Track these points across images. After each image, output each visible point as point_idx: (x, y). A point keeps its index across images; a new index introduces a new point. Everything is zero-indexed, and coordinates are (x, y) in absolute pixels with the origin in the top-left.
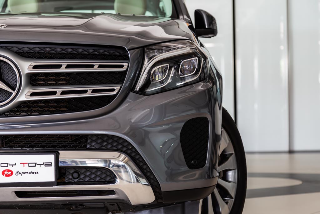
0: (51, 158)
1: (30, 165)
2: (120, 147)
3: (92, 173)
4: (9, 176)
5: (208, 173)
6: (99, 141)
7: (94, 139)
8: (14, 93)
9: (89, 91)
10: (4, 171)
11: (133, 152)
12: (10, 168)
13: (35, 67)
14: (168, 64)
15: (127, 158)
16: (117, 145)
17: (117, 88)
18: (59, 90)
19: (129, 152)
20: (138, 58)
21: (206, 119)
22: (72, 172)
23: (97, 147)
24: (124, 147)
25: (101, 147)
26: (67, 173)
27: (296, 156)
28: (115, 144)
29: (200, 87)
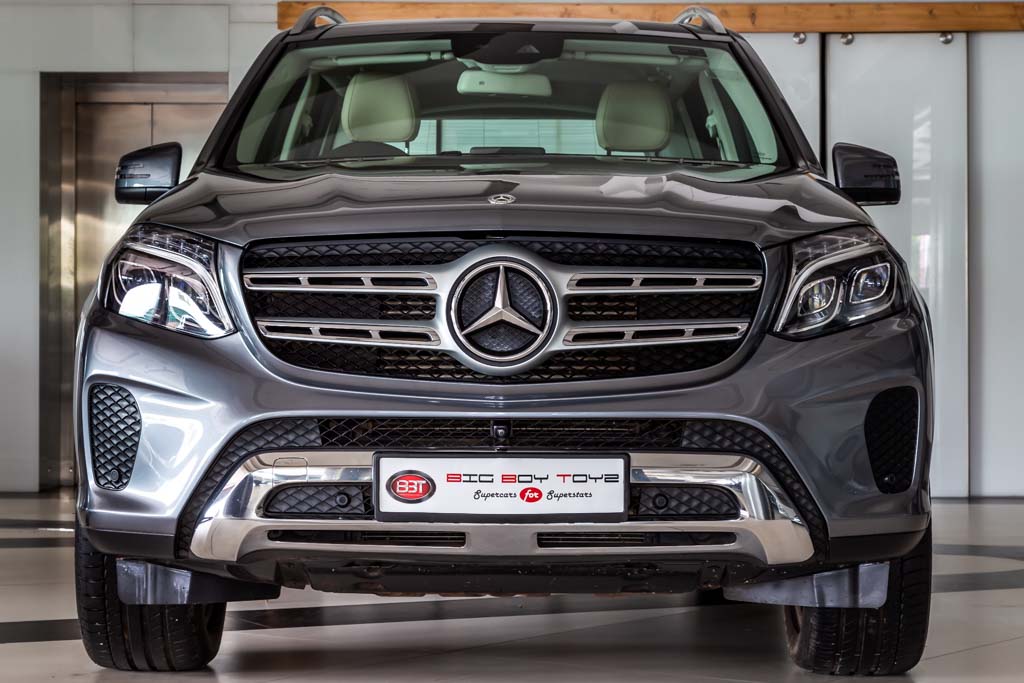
0: (616, 466)
1: (576, 479)
2: (747, 445)
3: (692, 498)
4: (533, 500)
5: (915, 501)
6: (707, 433)
7: (698, 427)
8: (542, 336)
9: (689, 333)
10: (525, 491)
11: (773, 455)
12: (536, 484)
13: (581, 283)
14: (833, 278)
15: (759, 466)
16: (743, 441)
17: (742, 327)
18: (629, 330)
19: (766, 455)
20: (779, 266)
21: (913, 392)
22: (653, 494)
23: (703, 445)
24: (755, 444)
25: (709, 445)
26: (644, 497)
27: (988, 508)
28: (738, 440)
29: (896, 326)
